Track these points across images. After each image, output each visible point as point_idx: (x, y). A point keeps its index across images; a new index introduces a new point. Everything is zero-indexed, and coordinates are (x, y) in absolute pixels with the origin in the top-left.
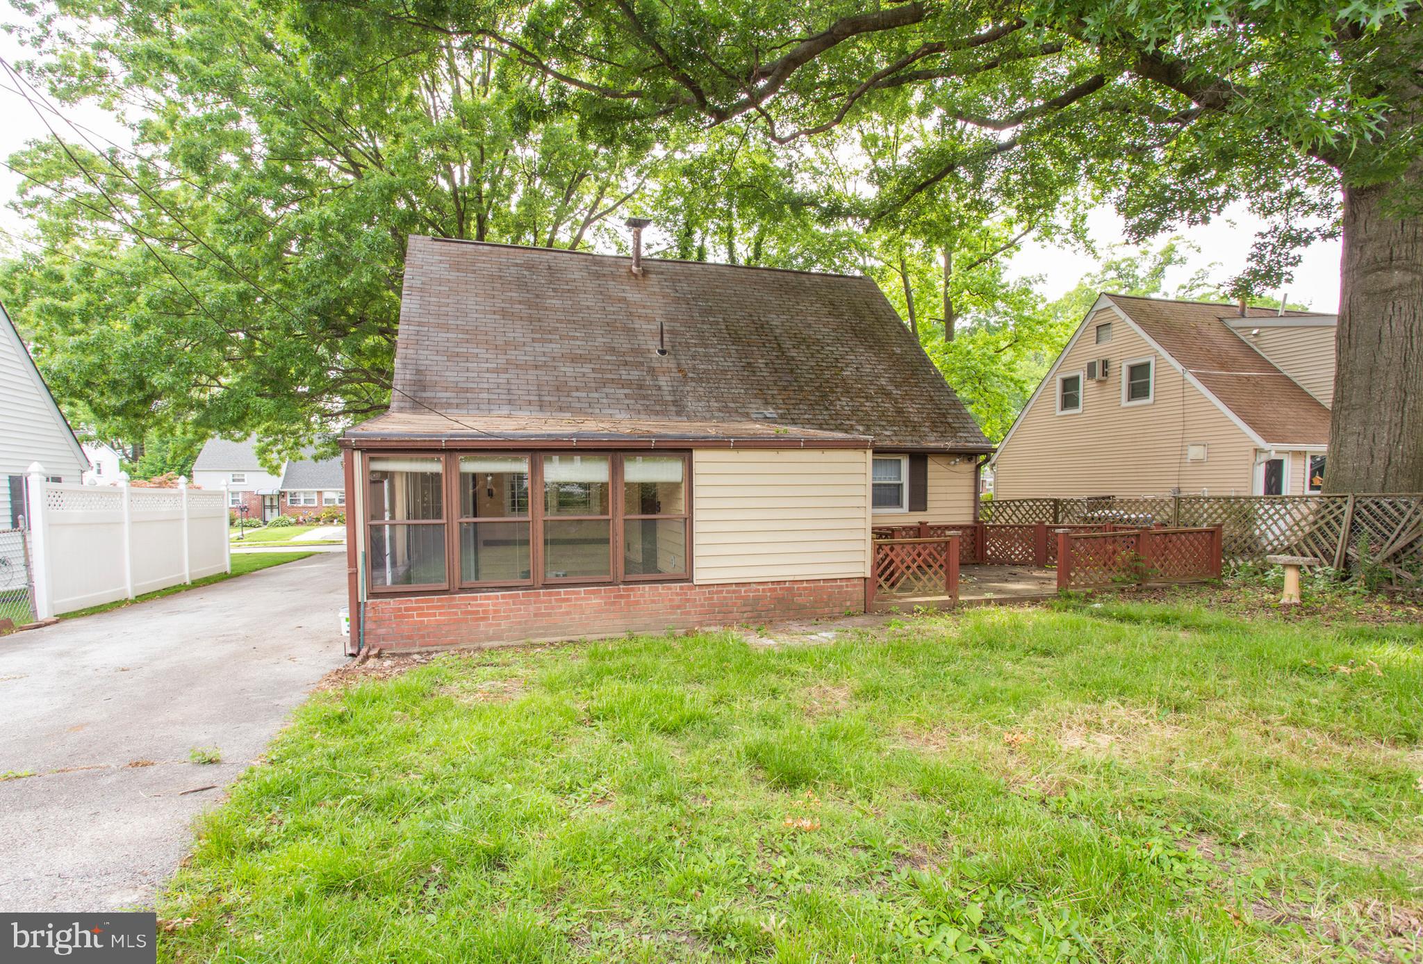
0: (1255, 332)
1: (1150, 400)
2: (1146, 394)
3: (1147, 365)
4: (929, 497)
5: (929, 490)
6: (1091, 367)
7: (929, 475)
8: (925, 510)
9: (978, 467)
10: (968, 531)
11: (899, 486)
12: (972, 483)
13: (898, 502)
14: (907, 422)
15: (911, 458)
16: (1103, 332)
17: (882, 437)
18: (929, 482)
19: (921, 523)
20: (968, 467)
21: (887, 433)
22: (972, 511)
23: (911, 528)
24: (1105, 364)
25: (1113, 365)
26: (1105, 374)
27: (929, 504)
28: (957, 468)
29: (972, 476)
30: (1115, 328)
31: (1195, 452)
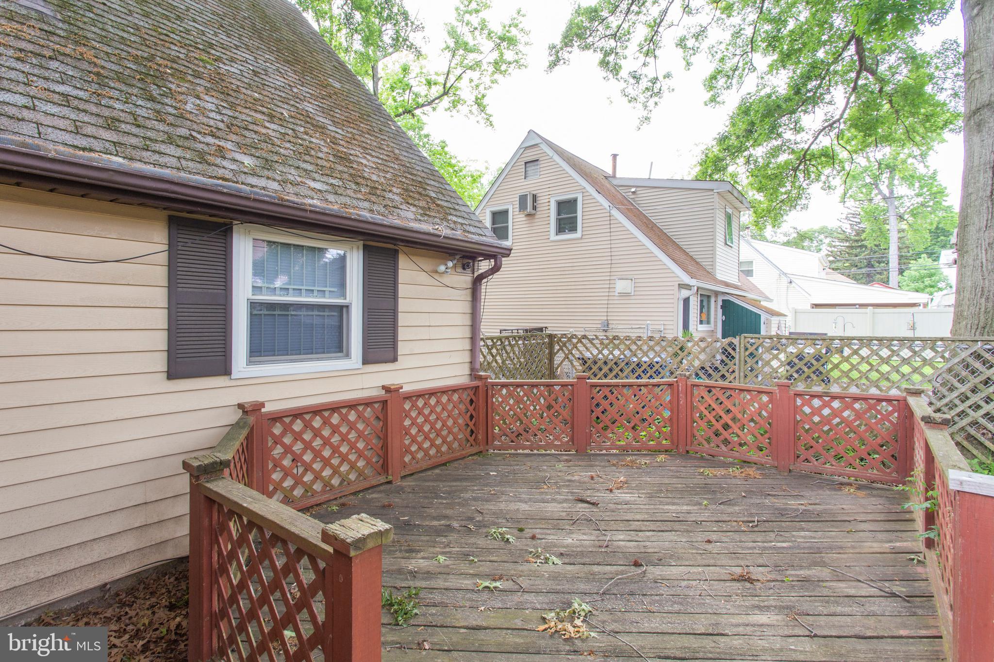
0: (633, 190)
1: (578, 234)
2: (574, 229)
3: (575, 201)
4: (402, 334)
5: (402, 319)
6: (523, 199)
7: (402, 290)
8: (395, 360)
9: (478, 281)
10: (465, 396)
11: (342, 310)
12: (466, 307)
13: (339, 347)
14: (357, 178)
15: (366, 249)
16: (531, 168)
17: (302, 190)
18: (402, 305)
19: (387, 389)
20: (464, 279)
21: (318, 186)
22: (467, 358)
23: (368, 403)
24: (535, 197)
25: (541, 200)
26: (534, 208)
27: (402, 348)
28: (448, 279)
29: (467, 295)
30: (542, 164)
31: (621, 286)
